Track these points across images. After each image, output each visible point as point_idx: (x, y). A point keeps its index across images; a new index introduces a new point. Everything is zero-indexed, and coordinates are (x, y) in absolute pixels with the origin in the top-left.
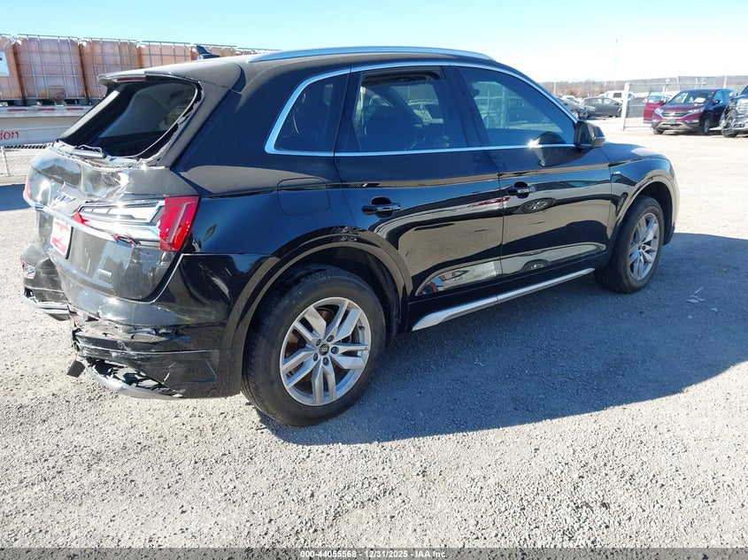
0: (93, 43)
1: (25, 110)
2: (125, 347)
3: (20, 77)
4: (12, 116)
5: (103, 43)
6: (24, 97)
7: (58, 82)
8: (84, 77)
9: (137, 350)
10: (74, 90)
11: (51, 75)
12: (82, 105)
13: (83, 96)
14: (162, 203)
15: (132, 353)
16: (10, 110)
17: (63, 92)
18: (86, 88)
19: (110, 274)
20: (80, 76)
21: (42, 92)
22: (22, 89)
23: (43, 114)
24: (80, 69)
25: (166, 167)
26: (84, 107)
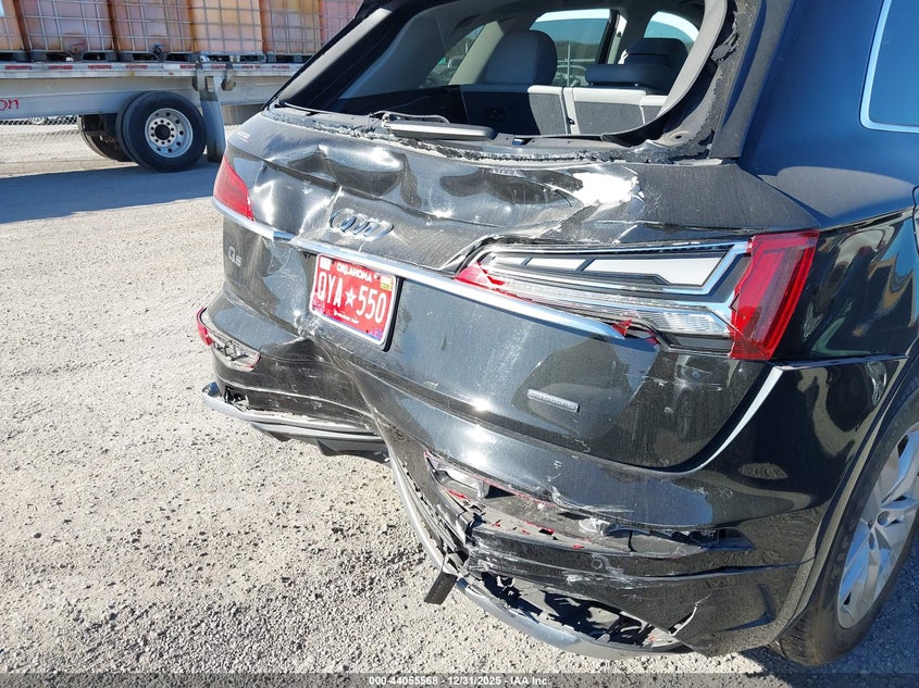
1: (30, 68)
2: (608, 567)
3: (20, 18)
4: (10, 76)
6: (27, 49)
7: (76, 28)
8: (112, 22)
9: (633, 574)
10: (98, 39)
11: (66, 18)
12: (110, 61)
13: (111, 49)
14: (741, 247)
15: (623, 579)
16: (8, 68)
17: (84, 43)
18: (115, 38)
19: (572, 405)
20: (107, 19)
21: (54, 41)
22: (24, 36)
23: (56, 74)
24: (106, 8)
25: (726, 160)
26: (113, 64)
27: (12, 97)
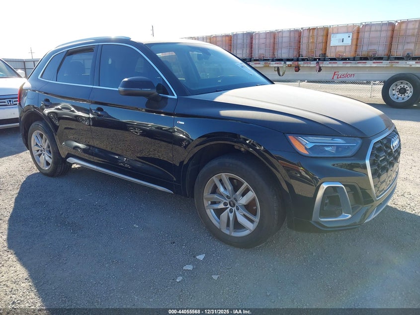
0: (402, 23)
4: (344, 66)
5: (407, 22)
7: (374, 47)
8: (391, 44)
10: (382, 52)
11: (371, 44)
13: (387, 55)
16: (344, 63)
17: (376, 53)
18: (390, 51)
20: (388, 43)
21: (364, 53)
23: (360, 65)
24: (389, 39)
26: (384, 61)
27: (353, 73)
